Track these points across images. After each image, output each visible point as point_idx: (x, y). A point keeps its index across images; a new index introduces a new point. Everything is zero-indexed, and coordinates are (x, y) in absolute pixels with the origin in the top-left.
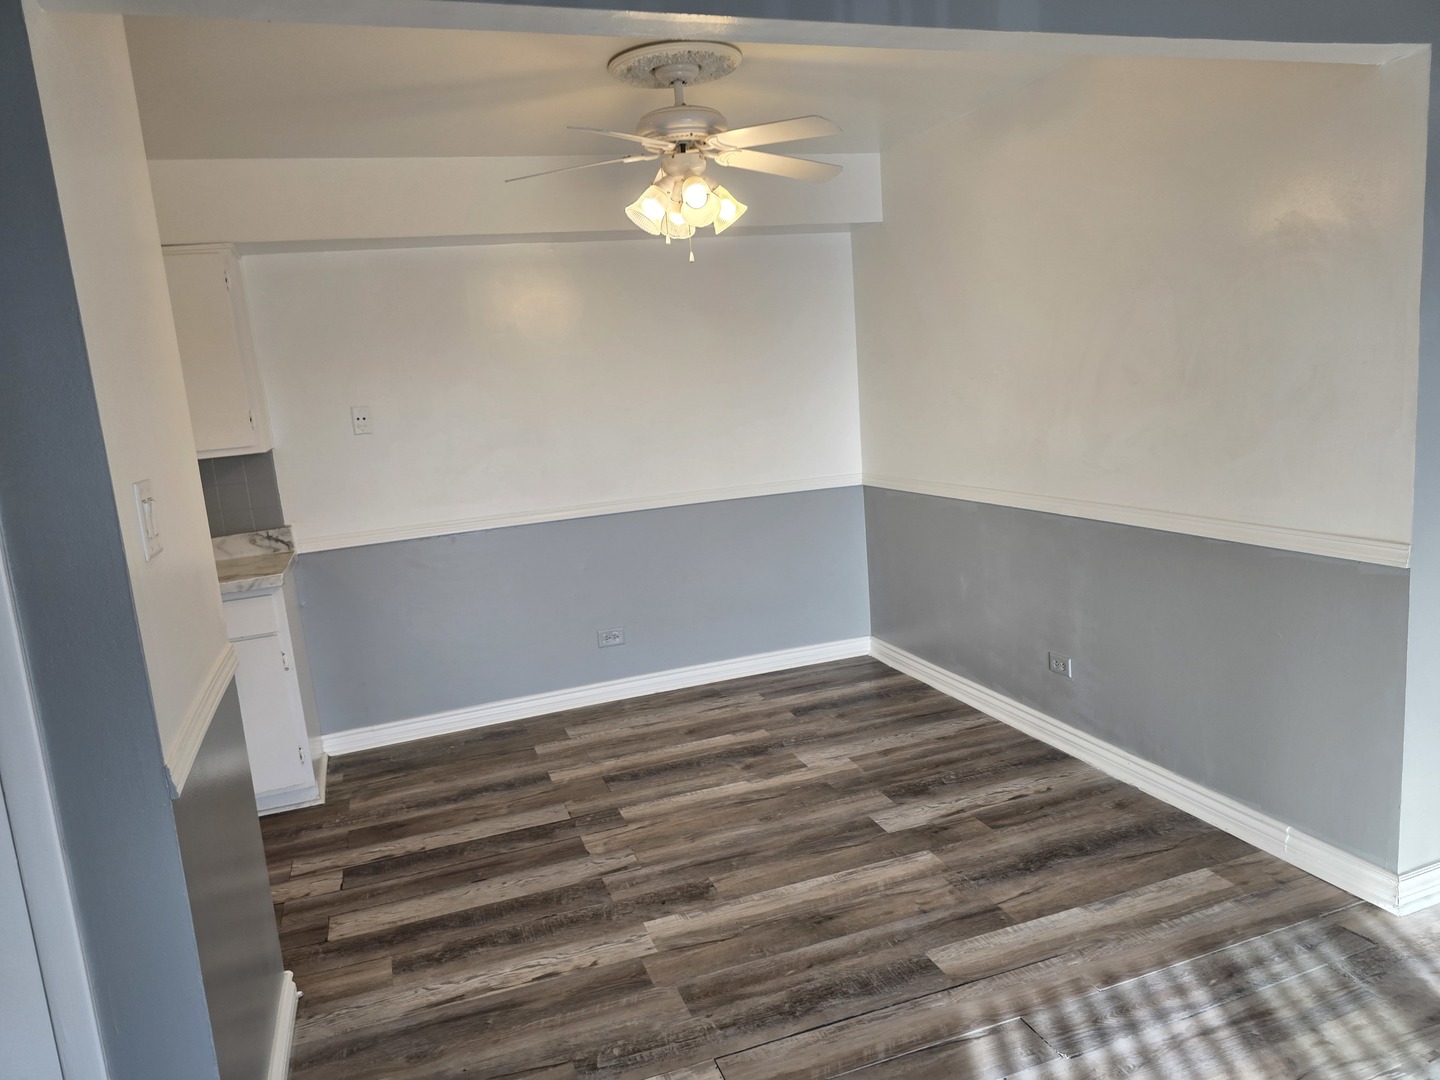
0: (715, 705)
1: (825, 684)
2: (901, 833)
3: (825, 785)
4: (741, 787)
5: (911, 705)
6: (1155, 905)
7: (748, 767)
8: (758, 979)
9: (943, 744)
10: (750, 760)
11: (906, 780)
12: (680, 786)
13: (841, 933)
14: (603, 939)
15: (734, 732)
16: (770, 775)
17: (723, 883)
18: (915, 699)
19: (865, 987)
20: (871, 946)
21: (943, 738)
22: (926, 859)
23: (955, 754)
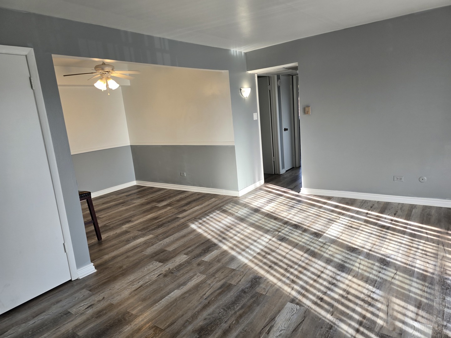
0: (105, 199)
1: (129, 191)
2: (163, 206)
3: (142, 204)
4: (124, 208)
5: (152, 190)
6: (208, 203)
7: (123, 205)
8: (150, 226)
9: (162, 194)
10: (122, 205)
11: (159, 200)
12: (110, 211)
13: (161, 218)
14: (115, 230)
15: (114, 202)
16: (129, 205)
17: (133, 219)
18: (152, 189)
19: (169, 222)
20: (166, 218)
21: (162, 193)
22: (169, 208)
23: (166, 195)
